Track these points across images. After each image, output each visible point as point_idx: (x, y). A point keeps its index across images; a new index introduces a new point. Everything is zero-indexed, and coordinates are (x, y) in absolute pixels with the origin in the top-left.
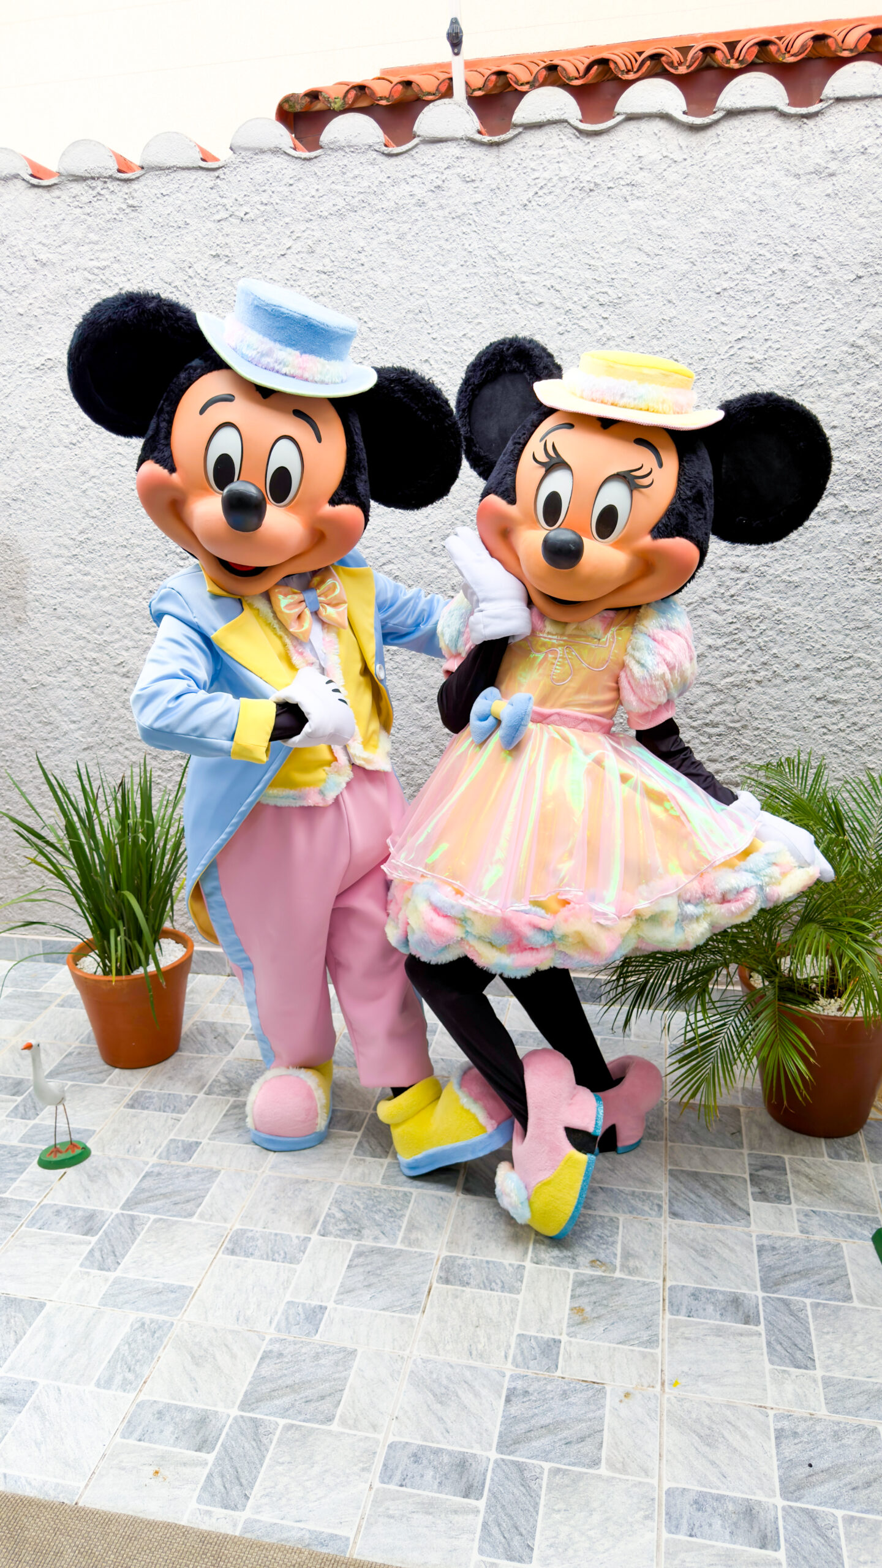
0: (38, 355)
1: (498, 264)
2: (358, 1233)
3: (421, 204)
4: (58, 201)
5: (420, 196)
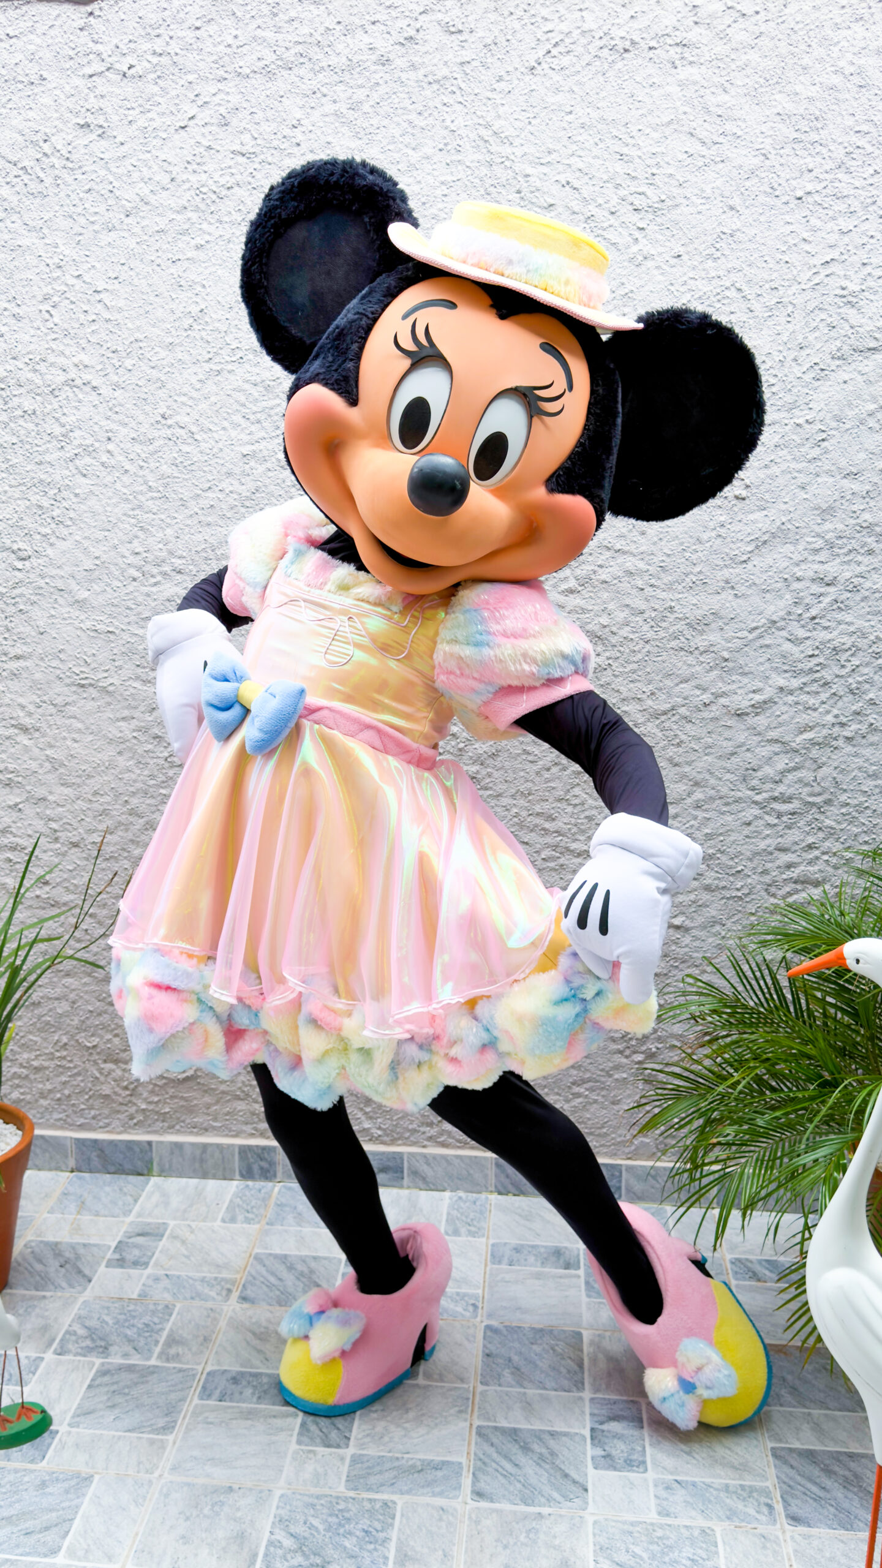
1: (493, 149)
3: (384, 61)
5: (383, 51)
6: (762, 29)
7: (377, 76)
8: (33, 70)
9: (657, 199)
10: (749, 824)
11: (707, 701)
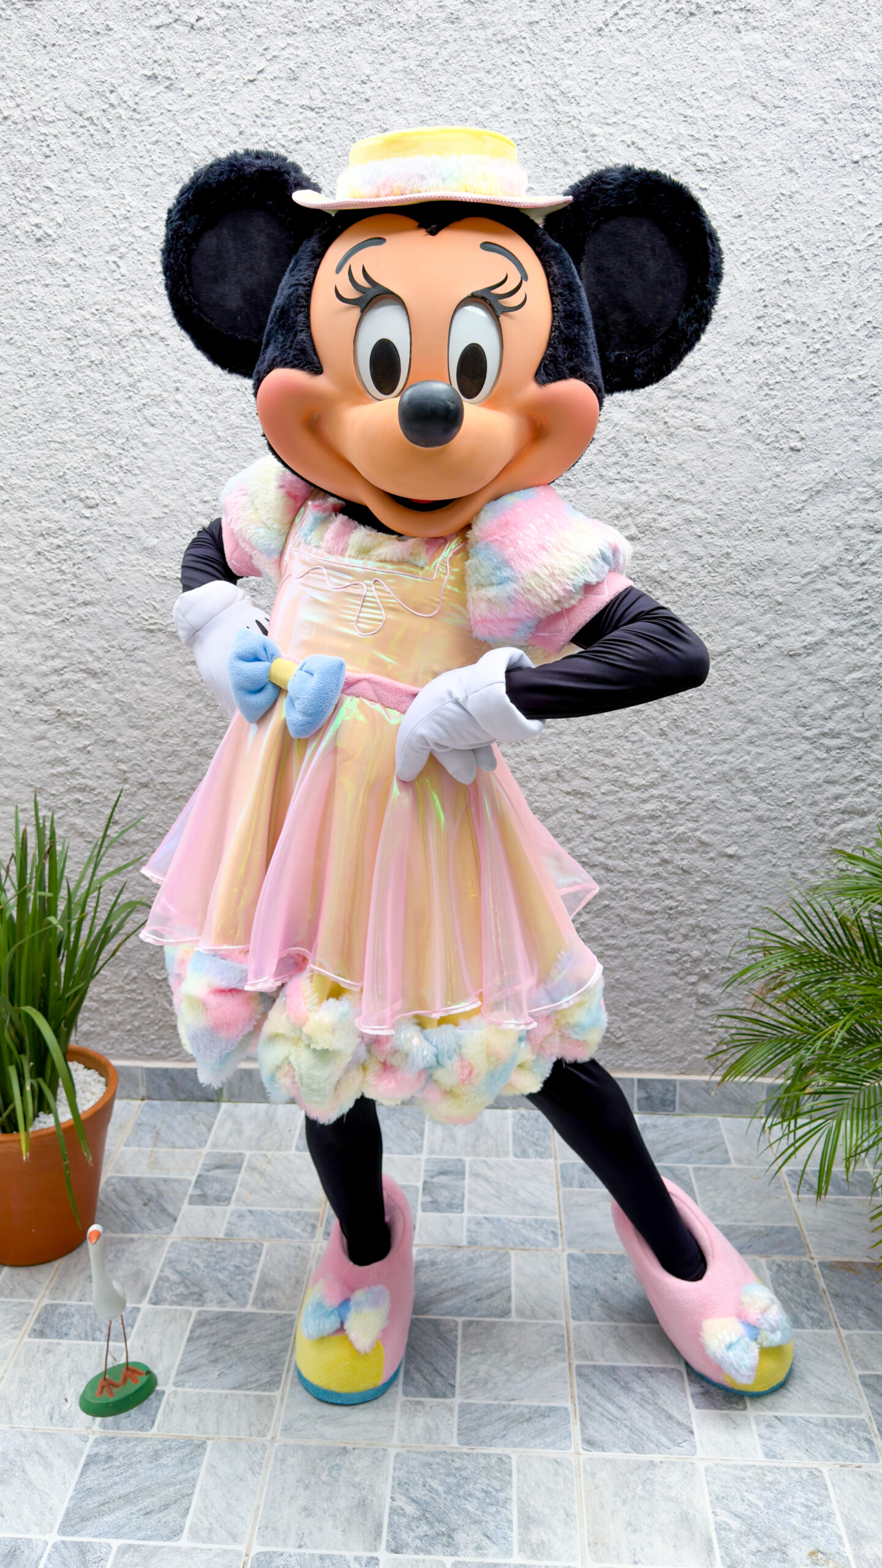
1: (559, 108)
7: (447, 34)
8: (99, 20)
9: (719, 160)
10: (799, 758)
11: (761, 643)
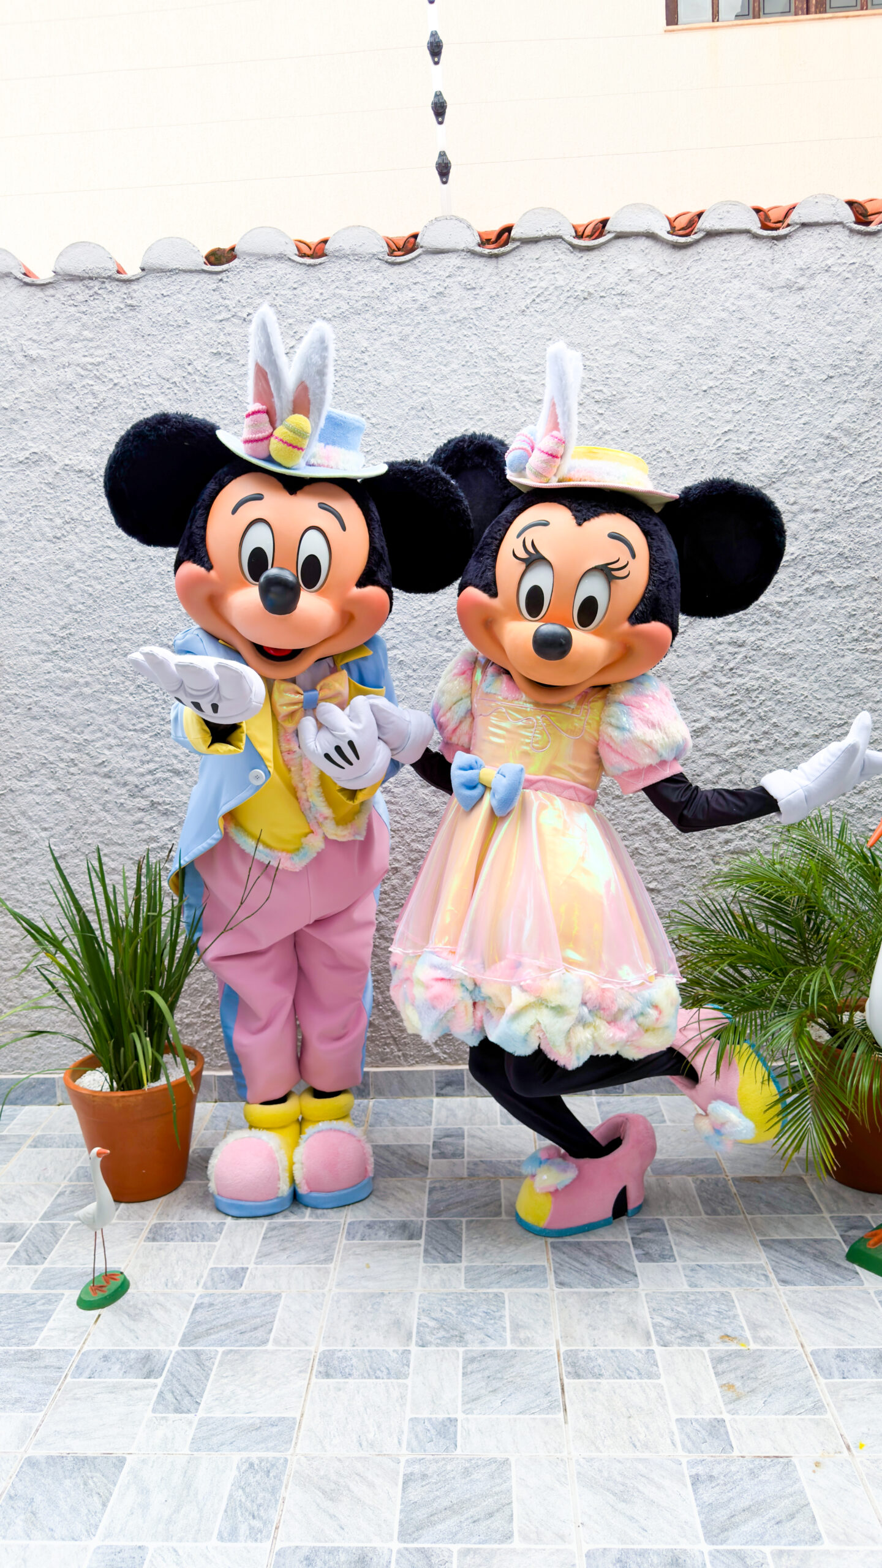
0: (23, 449)
1: (499, 364)
2: (461, 1339)
3: (423, 308)
4: (52, 299)
5: (421, 301)
6: (674, 284)
7: (419, 318)
8: (180, 318)
